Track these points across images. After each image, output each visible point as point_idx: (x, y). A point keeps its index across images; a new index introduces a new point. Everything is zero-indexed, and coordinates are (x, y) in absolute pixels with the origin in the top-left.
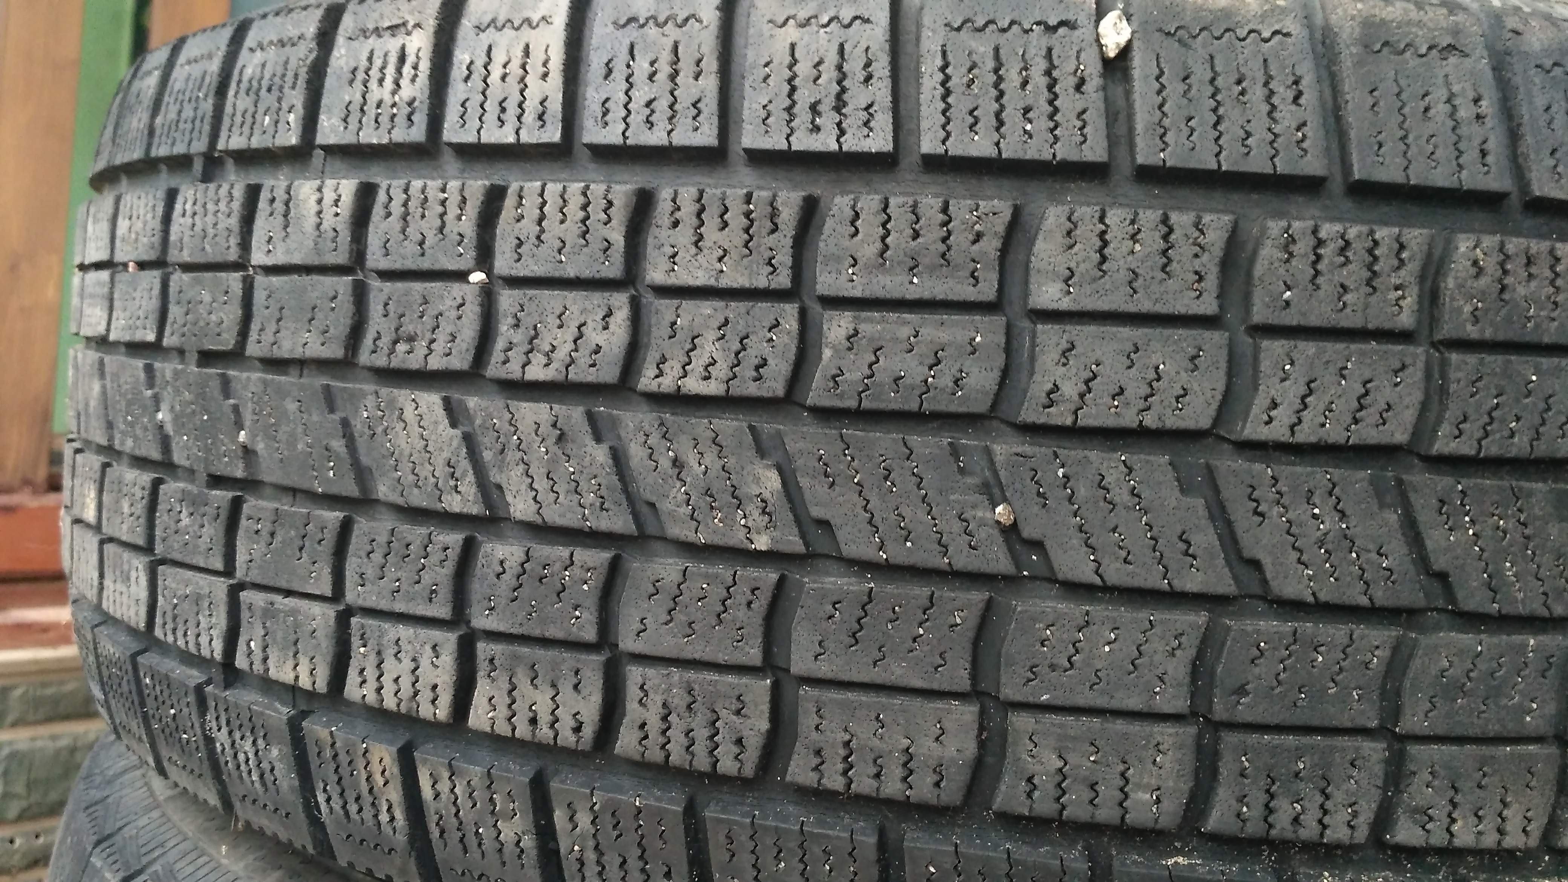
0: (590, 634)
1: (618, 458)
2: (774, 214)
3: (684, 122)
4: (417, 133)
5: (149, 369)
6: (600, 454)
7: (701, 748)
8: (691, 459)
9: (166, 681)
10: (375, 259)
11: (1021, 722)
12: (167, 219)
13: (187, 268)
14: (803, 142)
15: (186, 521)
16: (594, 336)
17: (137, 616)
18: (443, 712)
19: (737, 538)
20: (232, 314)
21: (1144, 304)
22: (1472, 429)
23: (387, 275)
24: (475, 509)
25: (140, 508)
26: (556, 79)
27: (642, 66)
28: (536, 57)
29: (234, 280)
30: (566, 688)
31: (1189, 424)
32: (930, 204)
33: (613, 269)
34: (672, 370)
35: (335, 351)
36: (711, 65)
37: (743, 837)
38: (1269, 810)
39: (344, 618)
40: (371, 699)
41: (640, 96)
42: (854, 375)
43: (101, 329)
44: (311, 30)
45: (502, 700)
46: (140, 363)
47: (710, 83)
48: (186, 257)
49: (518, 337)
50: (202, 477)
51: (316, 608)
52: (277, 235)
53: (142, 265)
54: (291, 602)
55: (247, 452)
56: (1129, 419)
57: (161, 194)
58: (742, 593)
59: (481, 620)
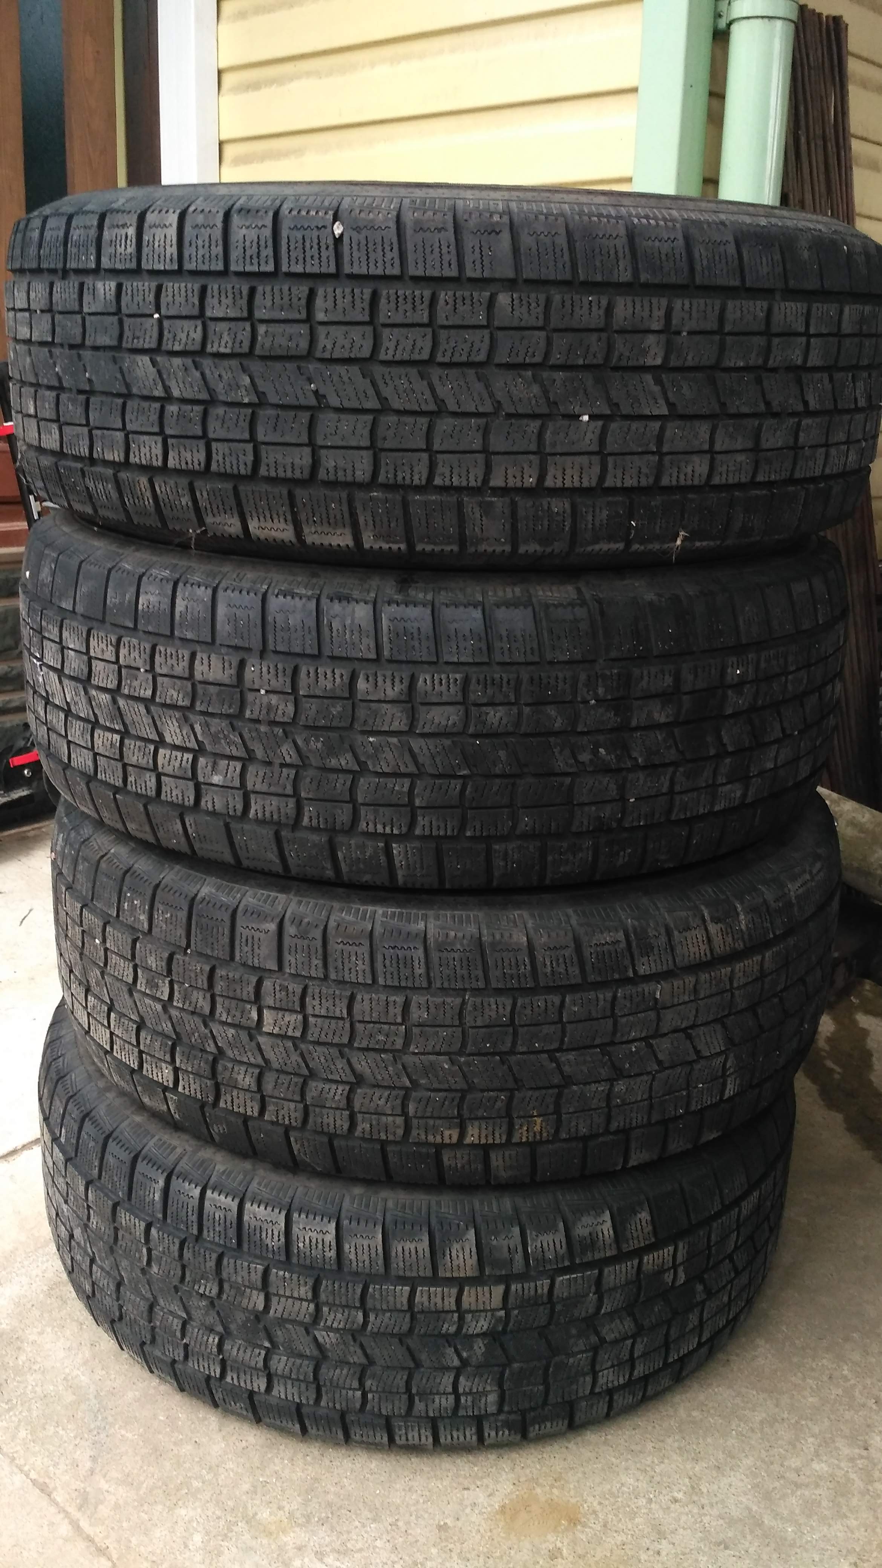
0: (200, 433)
1: (203, 375)
2: (241, 293)
3: (214, 262)
4: (133, 265)
5: (50, 352)
6: (198, 374)
7: (235, 467)
8: (224, 374)
9: (70, 469)
10: (124, 310)
11: (323, 452)
12: (51, 294)
13: (61, 313)
14: (248, 268)
15: (70, 407)
16: (192, 335)
17: (56, 446)
18: (160, 463)
19: (239, 399)
20: (78, 331)
21: (348, 319)
22: (448, 354)
23: (130, 316)
24: (163, 395)
25: (53, 406)
26: (175, 247)
27: (200, 243)
28: (168, 238)
29: (79, 317)
30: (195, 451)
31: (364, 356)
32: (285, 288)
33: (196, 312)
34: (216, 345)
35: (114, 343)
36: (220, 242)
37: (250, 494)
38: (395, 475)
39: (127, 437)
40: (138, 461)
41: (201, 253)
42: (267, 345)
43: (28, 336)
44: (95, 223)
45: (177, 458)
46: (46, 350)
47: (220, 249)
48: (60, 309)
49: (171, 336)
50: (75, 390)
51: (118, 433)
52: (91, 301)
53: (42, 311)
54: (110, 432)
55: (90, 380)
56: (346, 356)
57: (47, 284)
58: (242, 418)
59: (168, 431)
